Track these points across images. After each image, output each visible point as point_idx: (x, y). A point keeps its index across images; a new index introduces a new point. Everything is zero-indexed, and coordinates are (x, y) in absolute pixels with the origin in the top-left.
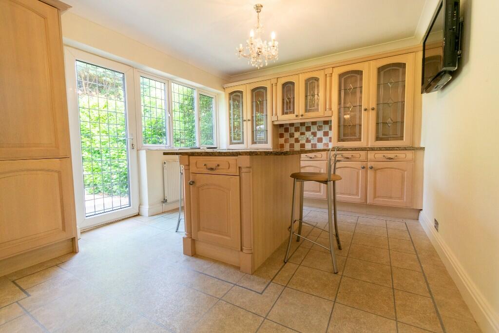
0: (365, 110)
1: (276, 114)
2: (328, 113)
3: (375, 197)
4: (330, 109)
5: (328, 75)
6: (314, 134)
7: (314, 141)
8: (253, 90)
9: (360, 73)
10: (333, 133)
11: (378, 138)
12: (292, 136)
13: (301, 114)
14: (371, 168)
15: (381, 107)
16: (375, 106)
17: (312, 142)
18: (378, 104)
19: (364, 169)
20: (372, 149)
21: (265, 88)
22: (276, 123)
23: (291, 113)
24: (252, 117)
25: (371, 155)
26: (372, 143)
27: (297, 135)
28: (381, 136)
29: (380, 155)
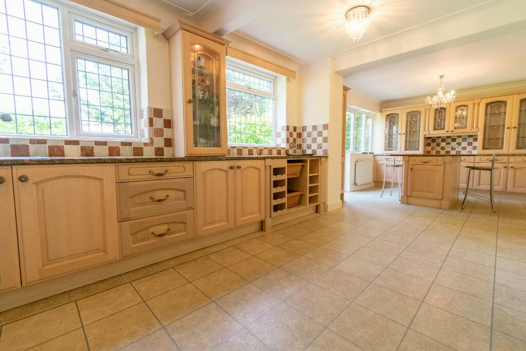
0: (508, 128)
1: (428, 130)
2: (475, 130)
3: (514, 187)
4: (477, 127)
5: (476, 104)
6: (459, 144)
7: (459, 149)
8: (408, 113)
9: (505, 103)
10: (479, 144)
11: (518, 148)
12: (438, 145)
13: (450, 130)
14: (512, 167)
15: (522, 126)
16: (517, 126)
17: (457, 150)
18: (519, 124)
19: (506, 169)
20: (513, 155)
21: (420, 112)
22: (427, 136)
23: (441, 129)
24: (407, 132)
25: (512, 159)
26: (512, 150)
27: (443, 144)
28: (520, 146)
29: (519, 159)
